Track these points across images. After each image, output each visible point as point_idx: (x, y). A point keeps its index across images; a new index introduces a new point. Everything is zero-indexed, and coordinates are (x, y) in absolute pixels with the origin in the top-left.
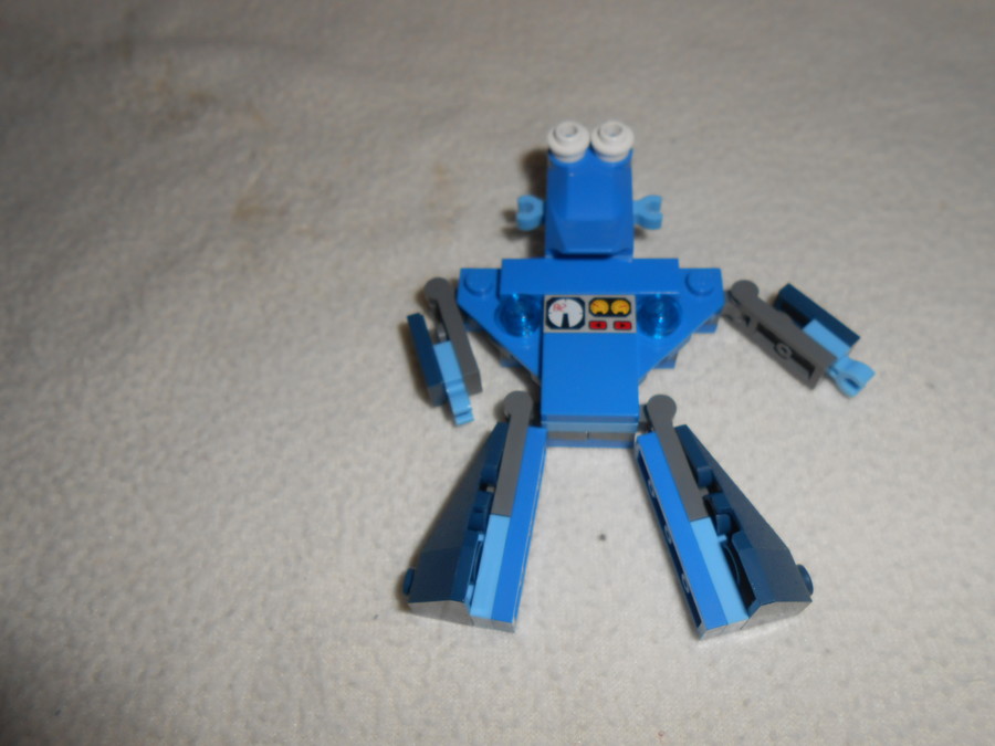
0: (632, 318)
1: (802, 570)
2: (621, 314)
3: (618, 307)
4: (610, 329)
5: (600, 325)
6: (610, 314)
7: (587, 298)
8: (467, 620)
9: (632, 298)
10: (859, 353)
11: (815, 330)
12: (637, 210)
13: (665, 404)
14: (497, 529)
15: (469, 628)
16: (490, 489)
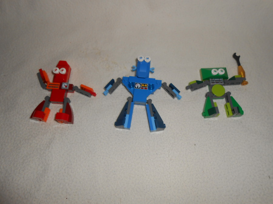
0: (147, 88)
1: (165, 125)
2: (146, 87)
3: (145, 86)
4: (144, 89)
5: (142, 88)
6: (144, 86)
7: (141, 84)
8: (123, 128)
9: (148, 84)
10: (180, 94)
11: (174, 91)
12: (150, 70)
13: (150, 100)
14: (127, 116)
15: (124, 130)
16: (126, 111)
